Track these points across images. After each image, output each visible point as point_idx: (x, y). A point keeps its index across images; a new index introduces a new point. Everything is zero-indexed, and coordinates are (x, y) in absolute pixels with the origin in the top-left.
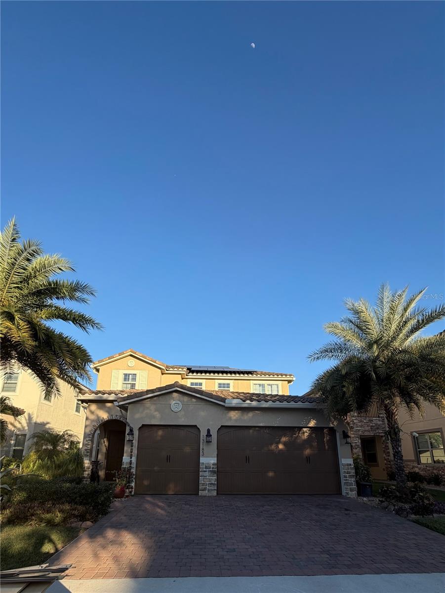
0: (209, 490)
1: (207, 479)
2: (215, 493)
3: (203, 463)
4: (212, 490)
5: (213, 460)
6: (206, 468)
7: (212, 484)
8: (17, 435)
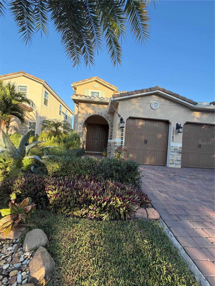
0: (176, 164)
1: (175, 157)
2: (180, 166)
3: (173, 146)
4: (178, 164)
5: (180, 145)
6: (175, 149)
7: (178, 160)
8: (30, 123)
